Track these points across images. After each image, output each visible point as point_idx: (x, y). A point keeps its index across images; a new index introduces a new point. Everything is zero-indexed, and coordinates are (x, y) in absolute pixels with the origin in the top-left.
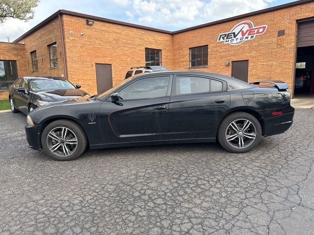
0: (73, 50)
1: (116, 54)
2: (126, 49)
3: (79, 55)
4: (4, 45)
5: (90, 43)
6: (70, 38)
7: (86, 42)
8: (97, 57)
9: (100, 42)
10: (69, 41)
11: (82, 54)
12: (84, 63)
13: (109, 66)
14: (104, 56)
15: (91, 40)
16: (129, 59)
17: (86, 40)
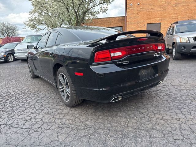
0: (131, 17)
1: (167, 14)
2: (178, 8)
3: (135, 19)
4: (118, 18)
5: (144, 9)
6: (130, 8)
7: (141, 9)
8: (148, 18)
9: (152, 7)
10: (129, 10)
11: (138, 18)
12: (138, 25)
13: (159, 24)
14: (155, 17)
15: (145, 7)
16: (179, 16)
17: (141, 7)
